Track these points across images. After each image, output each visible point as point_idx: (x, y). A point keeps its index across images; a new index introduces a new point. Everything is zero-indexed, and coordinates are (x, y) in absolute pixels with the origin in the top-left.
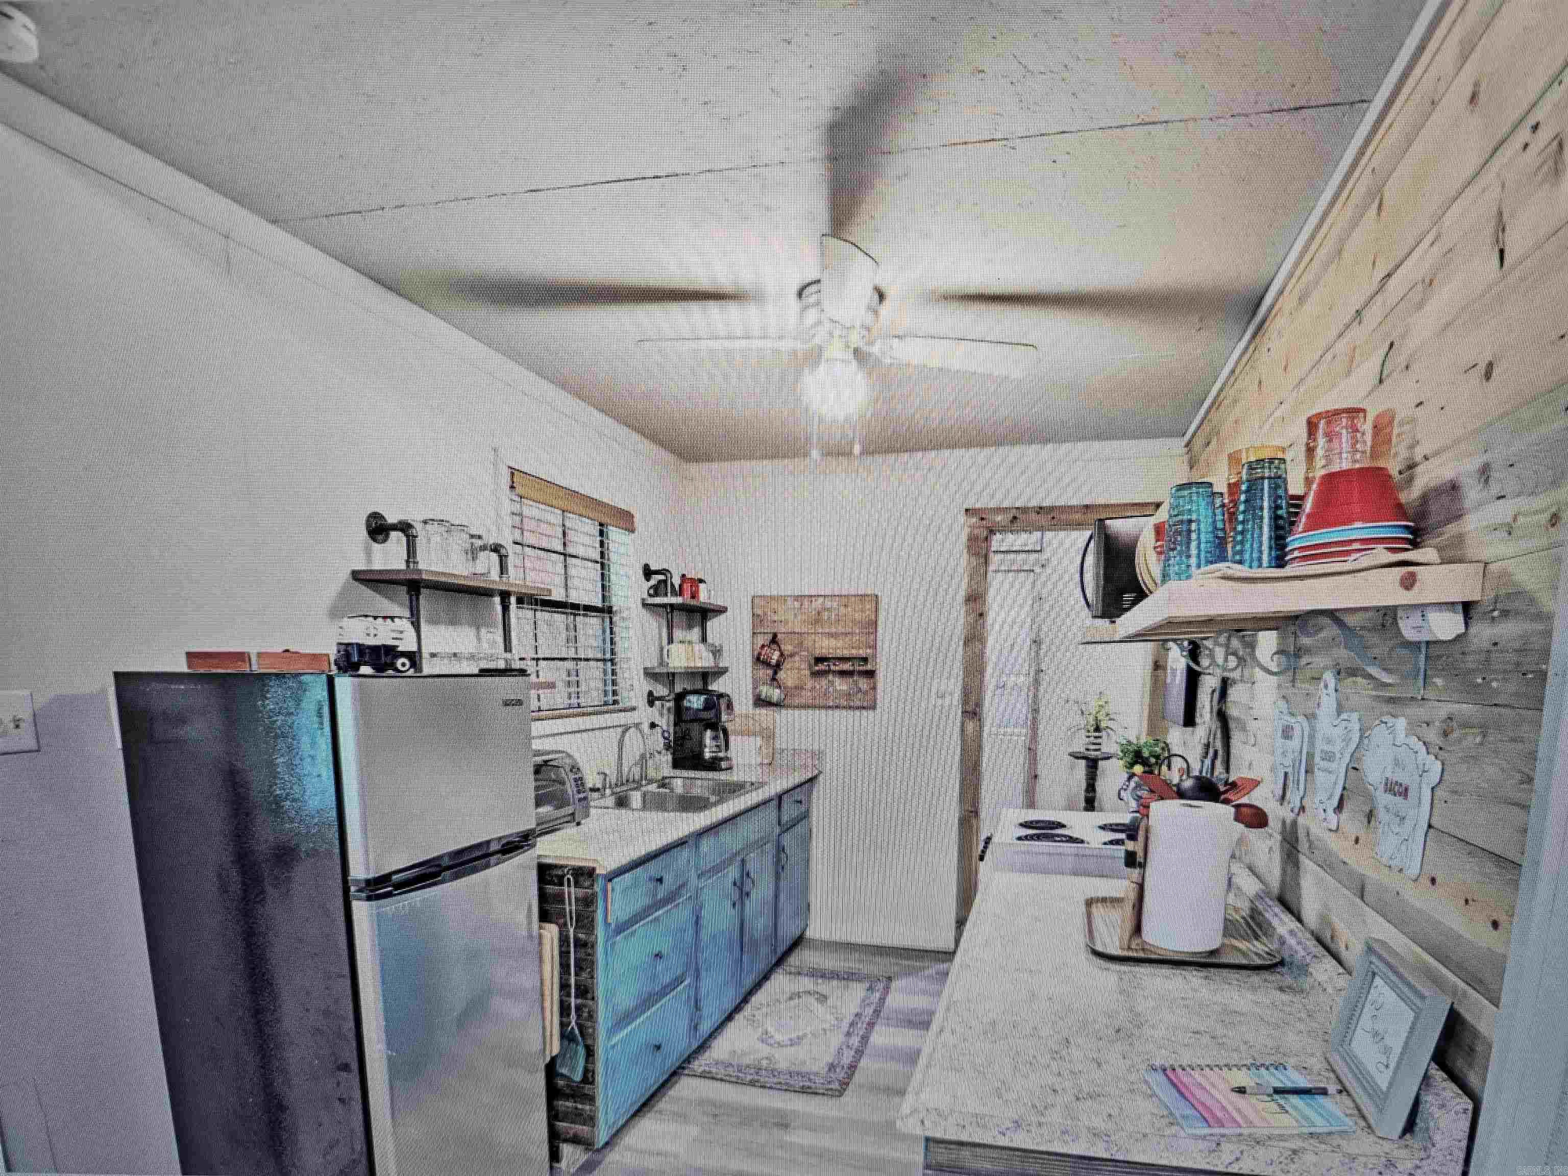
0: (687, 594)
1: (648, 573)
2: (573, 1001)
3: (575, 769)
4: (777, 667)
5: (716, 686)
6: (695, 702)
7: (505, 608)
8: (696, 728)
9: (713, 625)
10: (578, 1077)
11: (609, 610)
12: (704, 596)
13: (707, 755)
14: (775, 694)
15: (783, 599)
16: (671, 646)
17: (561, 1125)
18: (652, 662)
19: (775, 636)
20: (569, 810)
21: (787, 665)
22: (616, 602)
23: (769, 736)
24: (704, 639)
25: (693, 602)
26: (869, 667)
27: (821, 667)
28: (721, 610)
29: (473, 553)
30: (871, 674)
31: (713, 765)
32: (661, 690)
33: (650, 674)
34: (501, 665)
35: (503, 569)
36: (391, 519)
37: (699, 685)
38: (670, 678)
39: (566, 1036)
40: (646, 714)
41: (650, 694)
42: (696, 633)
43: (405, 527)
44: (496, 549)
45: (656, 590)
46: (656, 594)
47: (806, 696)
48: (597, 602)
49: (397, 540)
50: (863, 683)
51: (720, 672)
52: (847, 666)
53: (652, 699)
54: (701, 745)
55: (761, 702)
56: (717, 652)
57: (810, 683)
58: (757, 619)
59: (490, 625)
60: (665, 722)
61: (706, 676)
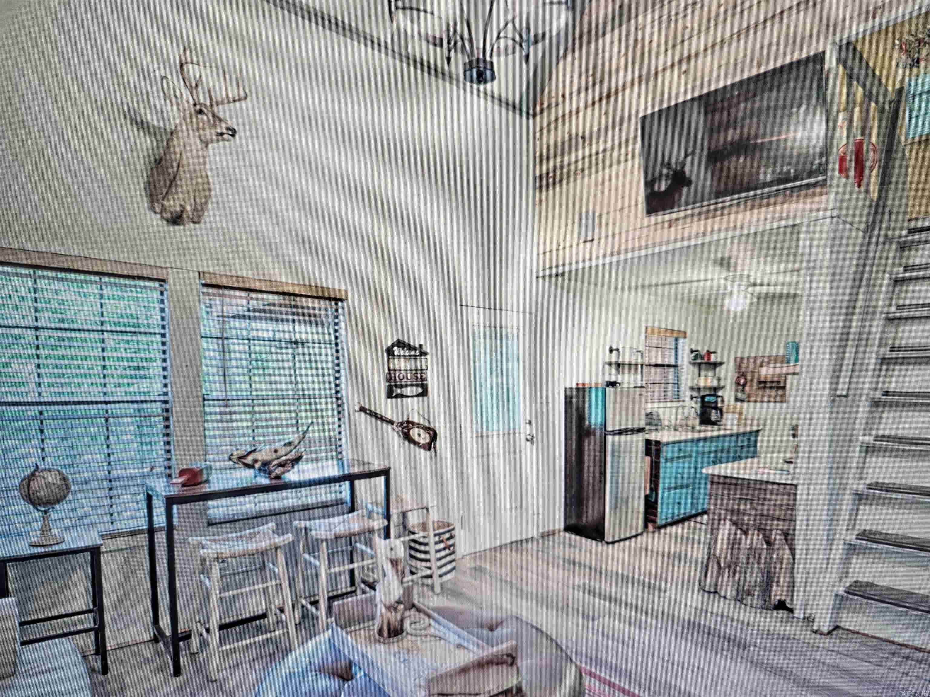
0: (706, 359)
1: (692, 351)
2: (653, 479)
3: (658, 416)
4: (744, 386)
5: (719, 393)
6: (709, 399)
7: (642, 368)
8: (708, 410)
9: (719, 369)
10: (653, 500)
11: (676, 366)
12: (713, 358)
13: (713, 419)
14: (743, 396)
15: (746, 358)
16: (699, 378)
17: (649, 516)
18: (692, 384)
19: (743, 373)
20: (655, 427)
21: (748, 385)
22: (680, 363)
23: (741, 414)
24: (715, 374)
25: (709, 362)
26: (782, 385)
27: (762, 385)
28: (722, 363)
29: (634, 354)
30: (783, 388)
31: (714, 423)
32: (696, 394)
33: (692, 389)
34: (640, 385)
35: (642, 357)
36: (614, 348)
37: (712, 393)
38: (699, 390)
39: (651, 489)
40: (690, 403)
41: (692, 396)
42: (712, 373)
43: (617, 350)
44: (640, 352)
45: (696, 357)
46: (694, 359)
47: (756, 397)
48: (674, 364)
49: (616, 353)
50: (780, 392)
51: (721, 388)
52: (773, 385)
53: (692, 398)
54: (710, 415)
55: (738, 400)
56: (719, 380)
57: (757, 392)
58: (737, 367)
59: (637, 373)
60: (697, 407)
61: (715, 389)
